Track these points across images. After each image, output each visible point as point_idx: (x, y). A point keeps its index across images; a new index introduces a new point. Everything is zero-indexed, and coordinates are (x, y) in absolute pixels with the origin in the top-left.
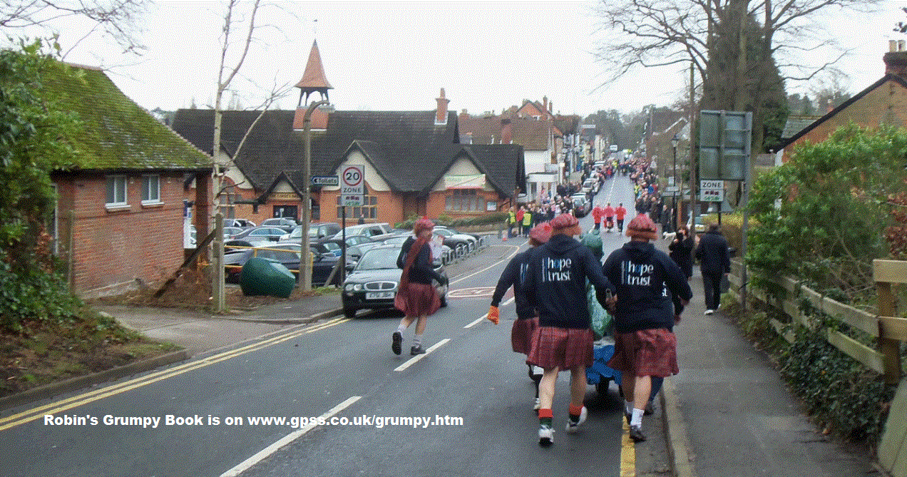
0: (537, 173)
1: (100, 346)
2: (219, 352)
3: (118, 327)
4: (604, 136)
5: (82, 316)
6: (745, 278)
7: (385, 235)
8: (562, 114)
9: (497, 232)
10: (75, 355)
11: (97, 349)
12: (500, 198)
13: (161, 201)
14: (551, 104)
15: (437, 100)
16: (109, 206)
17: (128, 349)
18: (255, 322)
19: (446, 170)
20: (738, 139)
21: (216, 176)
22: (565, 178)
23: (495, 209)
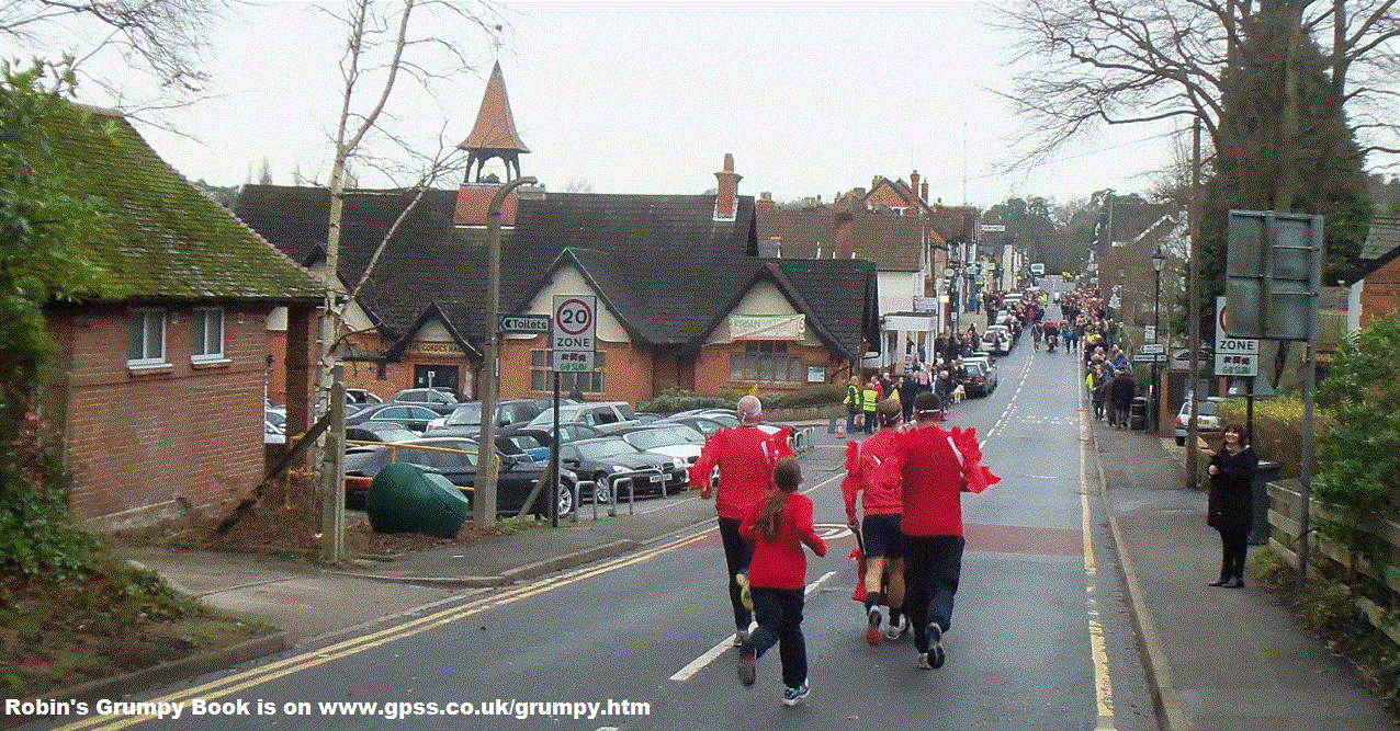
0: (899, 314)
1: (132, 623)
2: (345, 638)
3: (162, 589)
4: (1019, 248)
5: (99, 568)
6: (1305, 520)
7: (622, 423)
8: (946, 203)
9: (827, 422)
10: (91, 640)
11: (127, 629)
12: (832, 359)
13: (225, 358)
14: (925, 186)
15: (717, 175)
16: (134, 365)
17: (184, 630)
18: (398, 581)
19: (733, 304)
20: (1296, 265)
21: (329, 313)
22: (949, 322)
23: (822, 379)
